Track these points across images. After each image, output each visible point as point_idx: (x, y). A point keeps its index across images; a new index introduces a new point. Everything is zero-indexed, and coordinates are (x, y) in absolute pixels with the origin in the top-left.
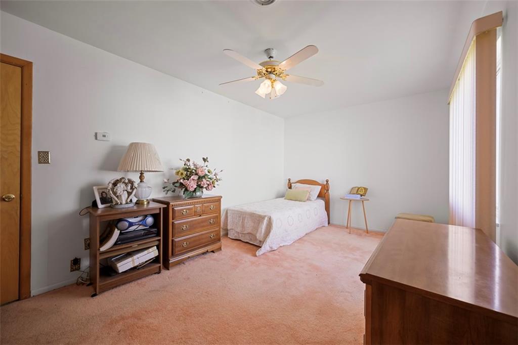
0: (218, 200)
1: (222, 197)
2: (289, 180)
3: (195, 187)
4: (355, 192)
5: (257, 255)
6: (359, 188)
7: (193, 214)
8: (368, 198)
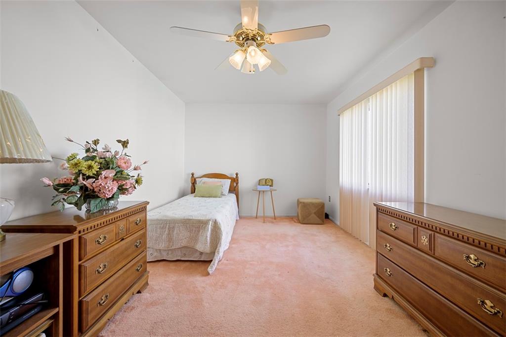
0: (142, 208)
1: (149, 203)
2: (193, 175)
3: (115, 189)
4: (264, 184)
5: (210, 272)
6: (266, 180)
7: (114, 240)
8: (275, 189)
